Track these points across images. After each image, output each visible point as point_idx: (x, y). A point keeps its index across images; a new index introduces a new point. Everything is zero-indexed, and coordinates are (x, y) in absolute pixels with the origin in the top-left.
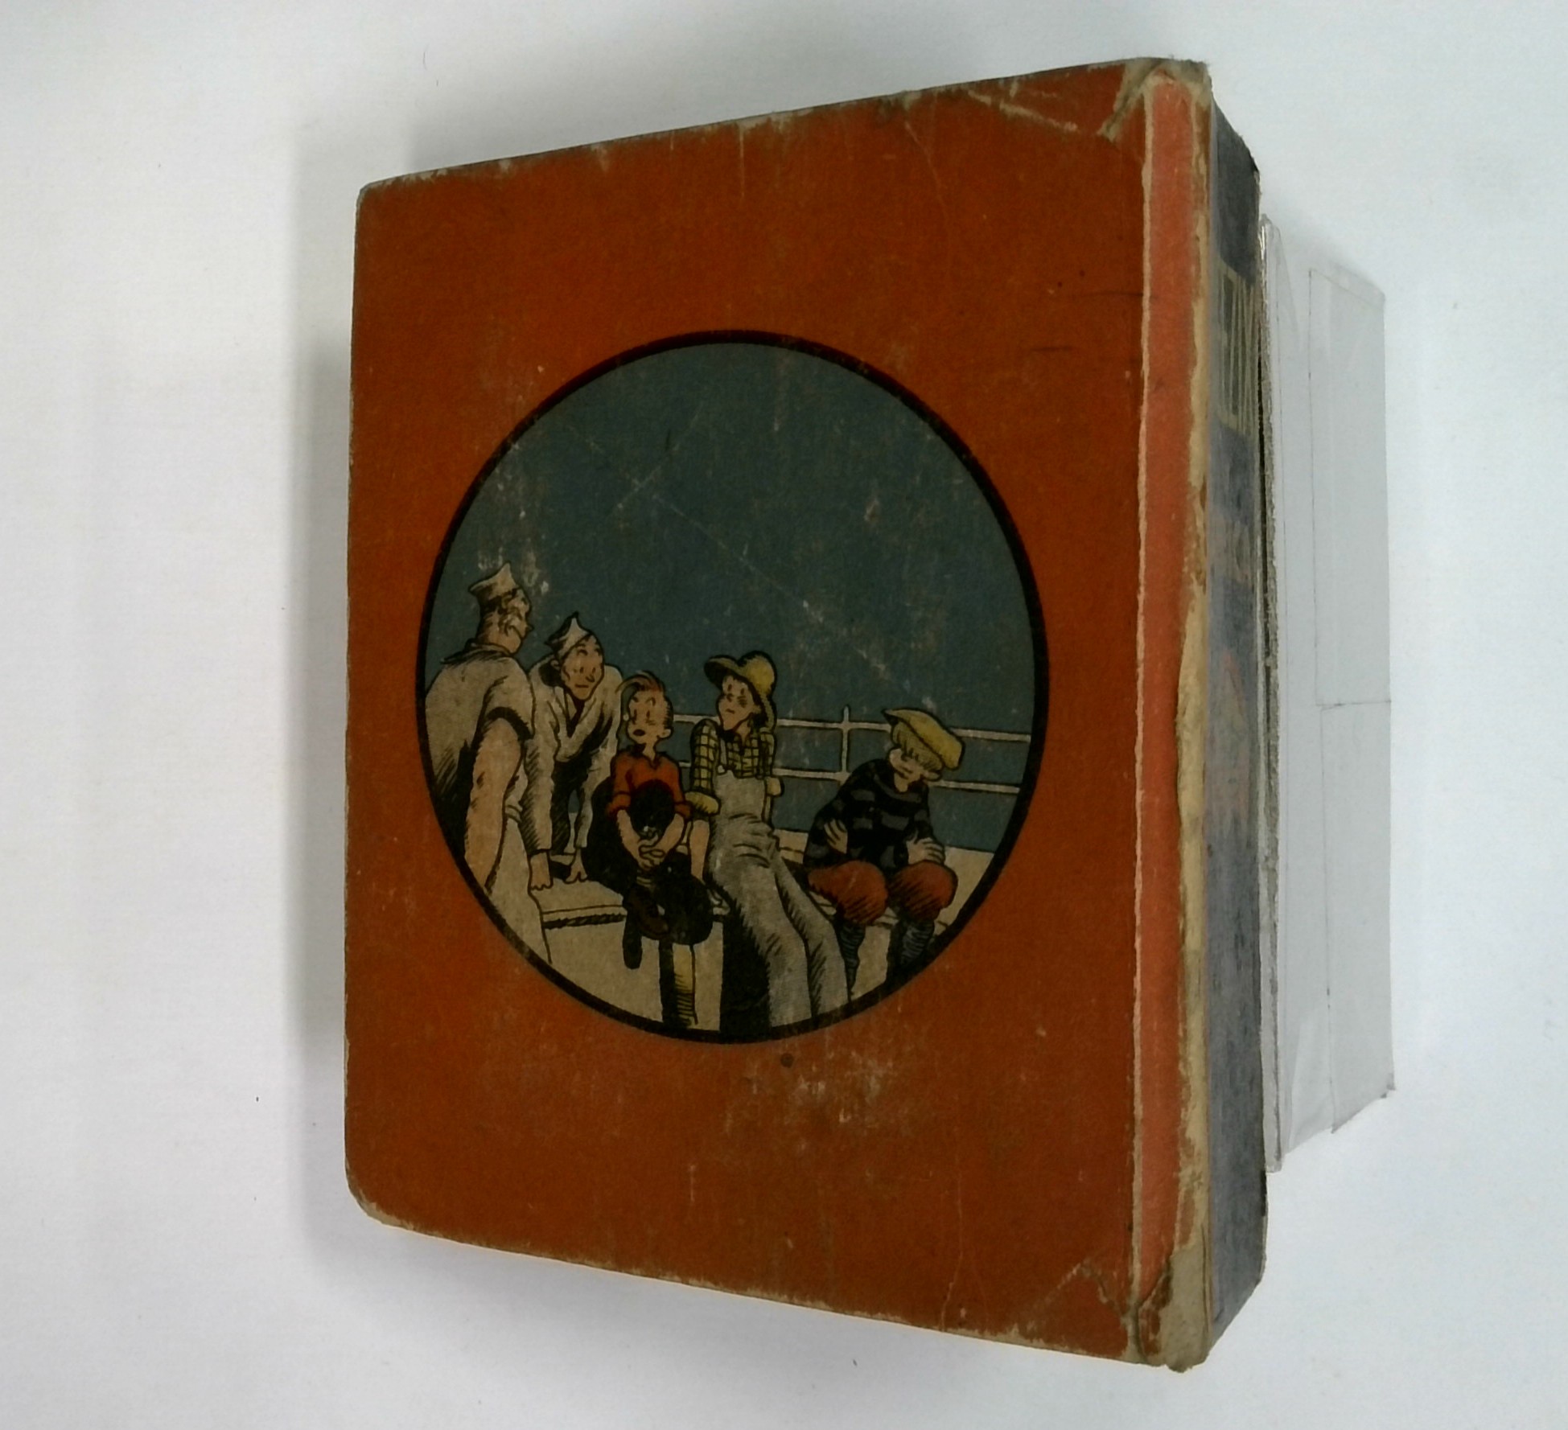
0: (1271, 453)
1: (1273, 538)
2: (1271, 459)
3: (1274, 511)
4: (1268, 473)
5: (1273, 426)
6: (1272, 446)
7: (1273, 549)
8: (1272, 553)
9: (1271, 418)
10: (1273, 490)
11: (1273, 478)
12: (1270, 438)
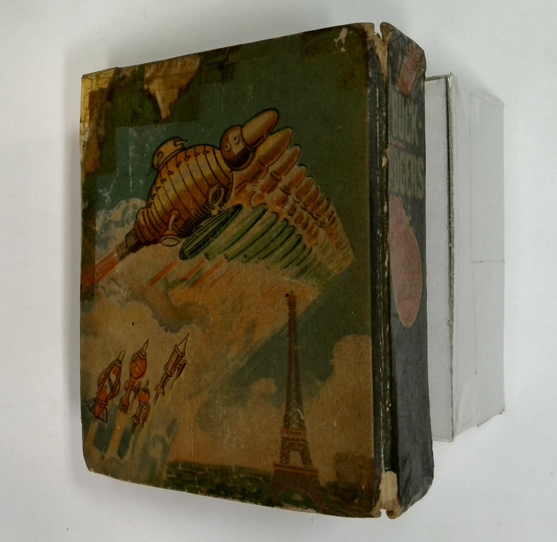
0: (452, 164)
1: (453, 197)
2: (453, 167)
3: (453, 187)
4: (451, 172)
5: (453, 154)
6: (453, 161)
7: (452, 201)
8: (452, 203)
9: (453, 151)
10: (453, 178)
11: (453, 174)
12: (452, 159)
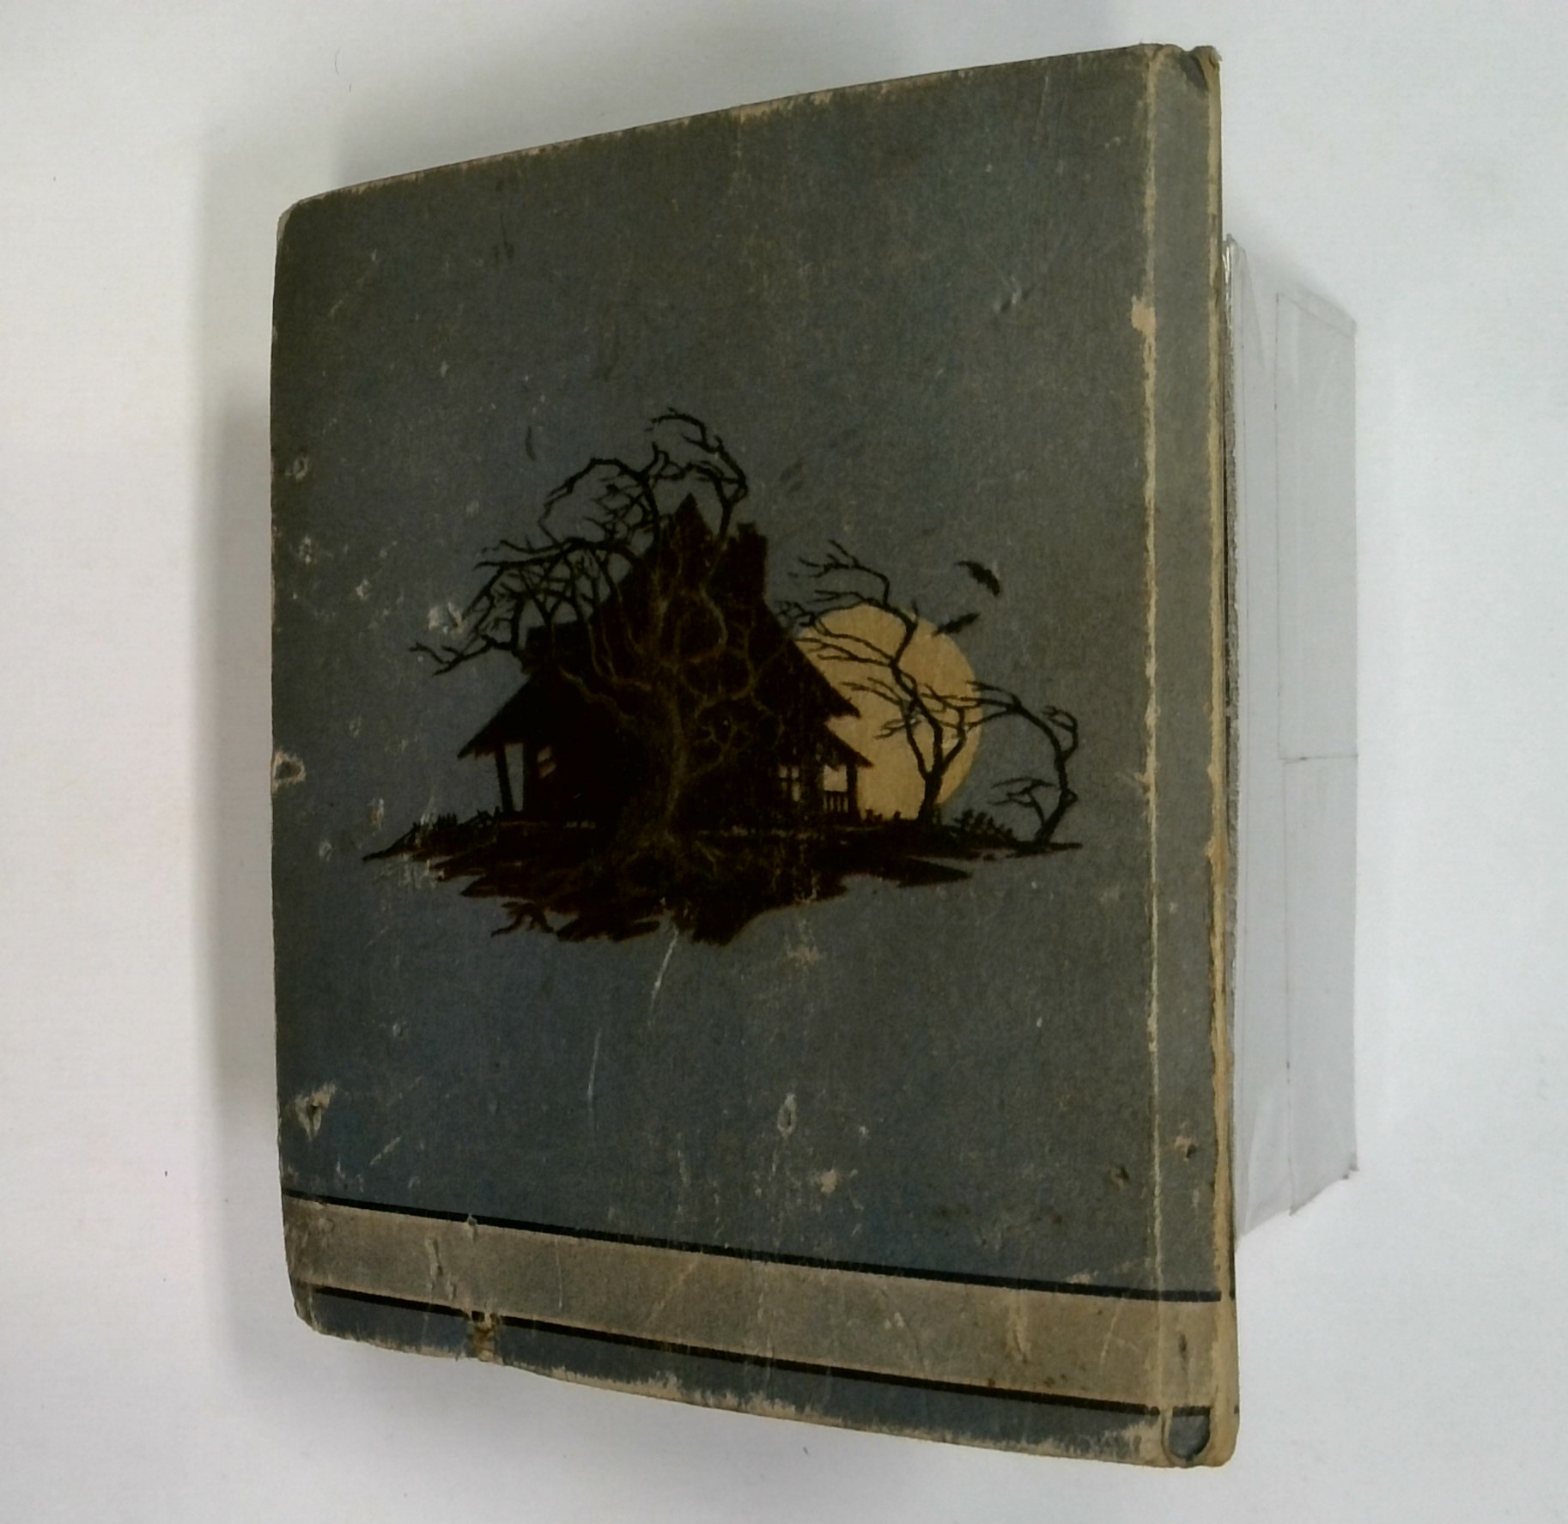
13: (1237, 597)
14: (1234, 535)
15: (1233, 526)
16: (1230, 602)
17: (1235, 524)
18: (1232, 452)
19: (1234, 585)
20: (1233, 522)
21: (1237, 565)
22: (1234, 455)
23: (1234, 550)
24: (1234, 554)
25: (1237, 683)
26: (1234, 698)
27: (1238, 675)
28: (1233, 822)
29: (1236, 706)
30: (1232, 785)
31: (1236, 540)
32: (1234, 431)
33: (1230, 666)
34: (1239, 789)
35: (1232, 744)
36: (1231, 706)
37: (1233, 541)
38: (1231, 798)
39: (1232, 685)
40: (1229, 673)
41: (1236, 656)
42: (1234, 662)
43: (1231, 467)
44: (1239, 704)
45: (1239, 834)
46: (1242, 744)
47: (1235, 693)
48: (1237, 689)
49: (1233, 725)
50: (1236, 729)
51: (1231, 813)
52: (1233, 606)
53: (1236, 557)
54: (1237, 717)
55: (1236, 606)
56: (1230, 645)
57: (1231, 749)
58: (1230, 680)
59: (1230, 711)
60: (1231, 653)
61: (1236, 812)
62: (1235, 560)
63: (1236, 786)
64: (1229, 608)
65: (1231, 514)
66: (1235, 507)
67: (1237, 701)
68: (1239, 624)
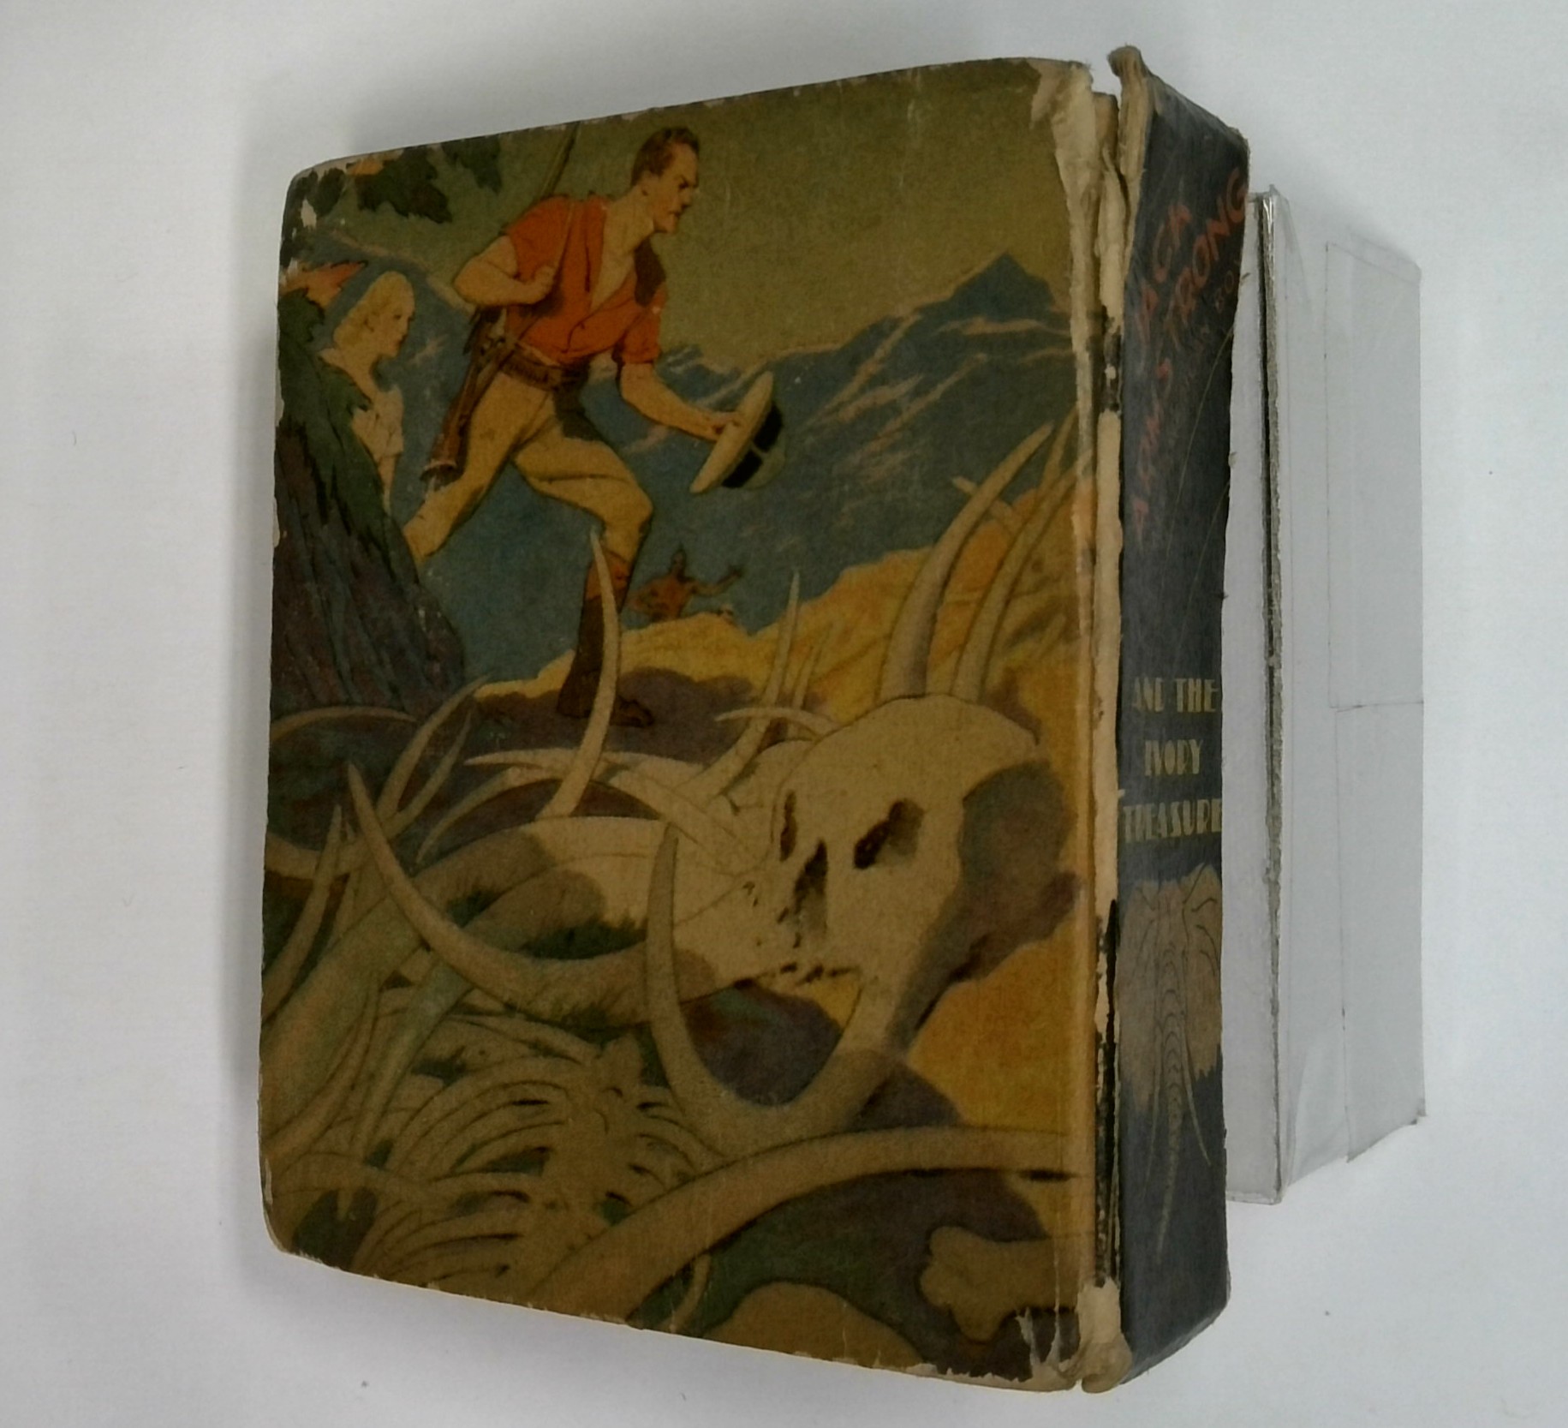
0: (1276, 439)
1: (1278, 530)
2: (1277, 446)
3: (1279, 501)
4: (1272, 461)
5: (1279, 411)
6: (1277, 431)
7: (1277, 541)
8: (1277, 546)
11: (1279, 466)
13: (1280, 547)
14: (1277, 485)
15: (1276, 476)
16: (1273, 552)
17: (1278, 474)
18: (1274, 402)
19: (1276, 535)
20: (1276, 473)
21: (1280, 515)
22: (1276, 405)
23: (1277, 501)
24: (1277, 505)
25: (1280, 632)
26: (1277, 648)
27: (1281, 625)
28: (1277, 771)
29: (1279, 656)
30: (1276, 735)
31: (1278, 489)
32: (1276, 381)
33: (1274, 616)
34: (1283, 738)
35: (1275, 693)
36: (1274, 656)
37: (1276, 492)
38: (1275, 747)
39: (1275, 635)
40: (1272, 622)
41: (1279, 606)
42: (1277, 612)
43: (1274, 418)
44: (1282, 654)
45: (1283, 784)
46: (1286, 694)
47: (1278, 642)
48: (1280, 638)
49: (1276, 675)
50: (1280, 679)
51: (1275, 763)
52: (1276, 555)
53: (1279, 507)
54: (1280, 667)
55: (1279, 556)
56: (1274, 594)
57: (1275, 698)
58: (1274, 629)
59: (1273, 660)
60: (1275, 602)
61: (1280, 761)
62: (1278, 510)
63: (1280, 736)
64: (1273, 558)
65: (1274, 464)
66: (1277, 456)
67: (1281, 651)
68: (1282, 574)
